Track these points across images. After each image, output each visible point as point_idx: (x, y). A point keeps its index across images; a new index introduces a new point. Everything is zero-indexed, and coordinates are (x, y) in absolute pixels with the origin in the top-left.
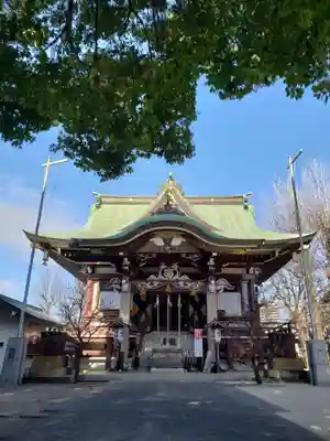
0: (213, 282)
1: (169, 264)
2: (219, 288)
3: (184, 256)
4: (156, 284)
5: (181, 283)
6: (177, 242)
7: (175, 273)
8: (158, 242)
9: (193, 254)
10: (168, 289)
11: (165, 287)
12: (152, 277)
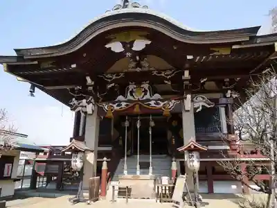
0: (189, 96)
1: (139, 84)
2: (196, 105)
3: (155, 73)
4: (124, 104)
5: (152, 103)
6: (139, 45)
7: (145, 92)
8: (116, 47)
9: (165, 70)
10: (137, 110)
11: (133, 107)
12: (121, 98)
